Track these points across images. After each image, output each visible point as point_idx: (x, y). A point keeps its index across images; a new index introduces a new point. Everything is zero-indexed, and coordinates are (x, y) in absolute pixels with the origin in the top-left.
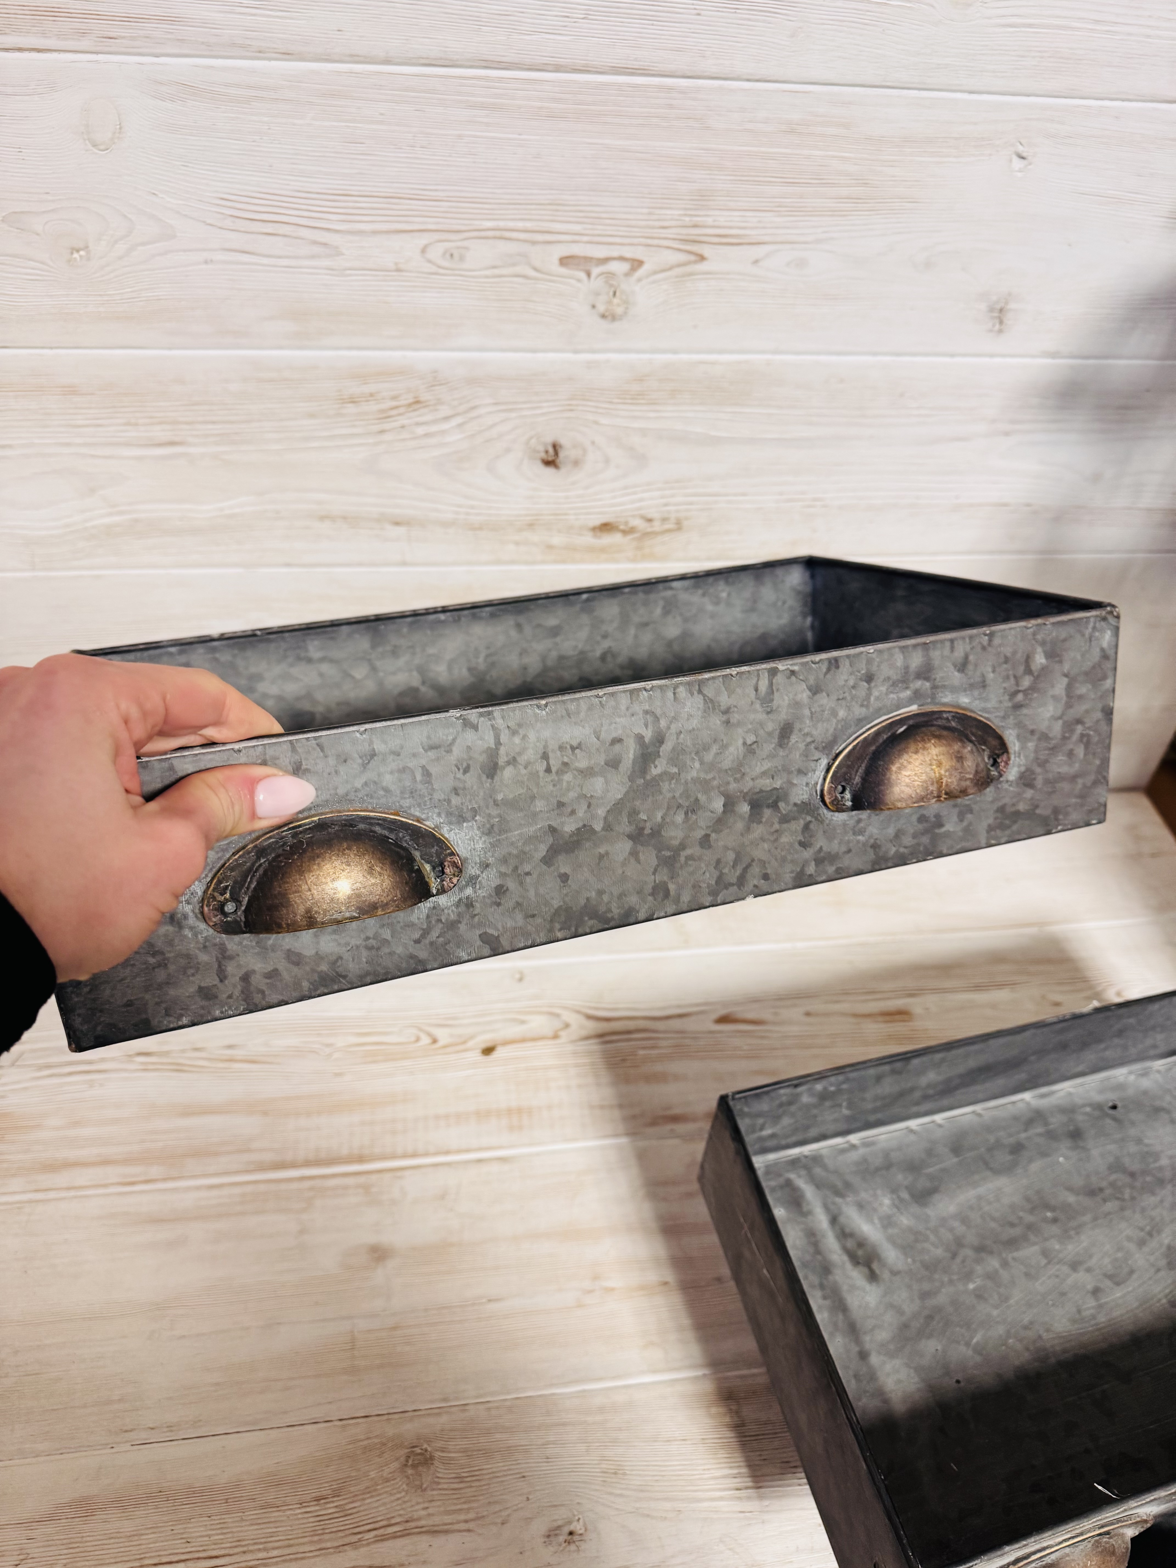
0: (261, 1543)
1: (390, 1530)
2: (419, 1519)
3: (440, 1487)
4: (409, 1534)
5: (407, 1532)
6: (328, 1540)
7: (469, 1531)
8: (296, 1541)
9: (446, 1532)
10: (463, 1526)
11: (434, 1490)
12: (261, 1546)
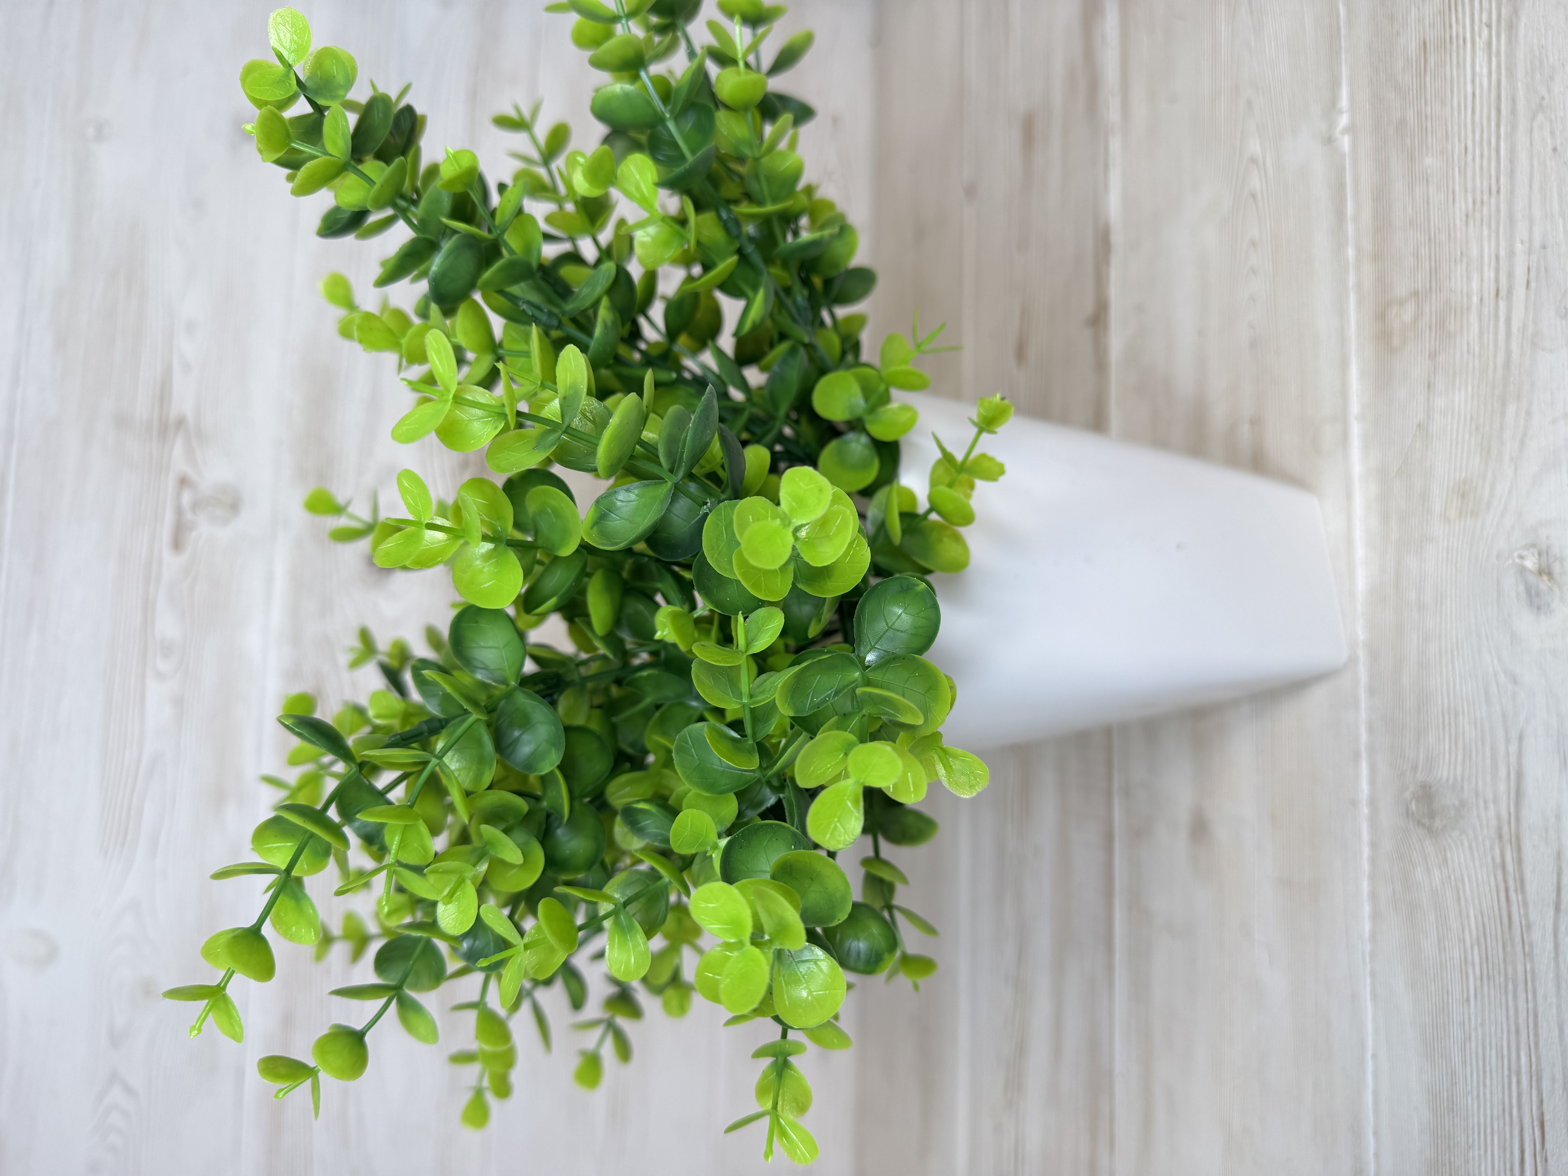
0: (1509, 1076)
1: (1510, 867)
2: (1498, 817)
3: (1459, 779)
4: (1518, 838)
5: (1513, 839)
6: (1515, 970)
7: (1521, 738)
8: (1512, 1020)
9: (1520, 775)
10: (1513, 748)
11: (1462, 788)
12: (1514, 1080)
